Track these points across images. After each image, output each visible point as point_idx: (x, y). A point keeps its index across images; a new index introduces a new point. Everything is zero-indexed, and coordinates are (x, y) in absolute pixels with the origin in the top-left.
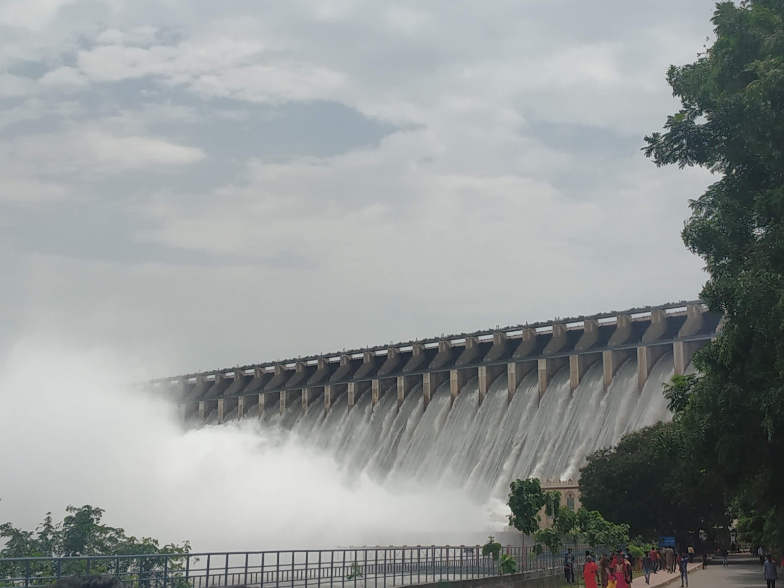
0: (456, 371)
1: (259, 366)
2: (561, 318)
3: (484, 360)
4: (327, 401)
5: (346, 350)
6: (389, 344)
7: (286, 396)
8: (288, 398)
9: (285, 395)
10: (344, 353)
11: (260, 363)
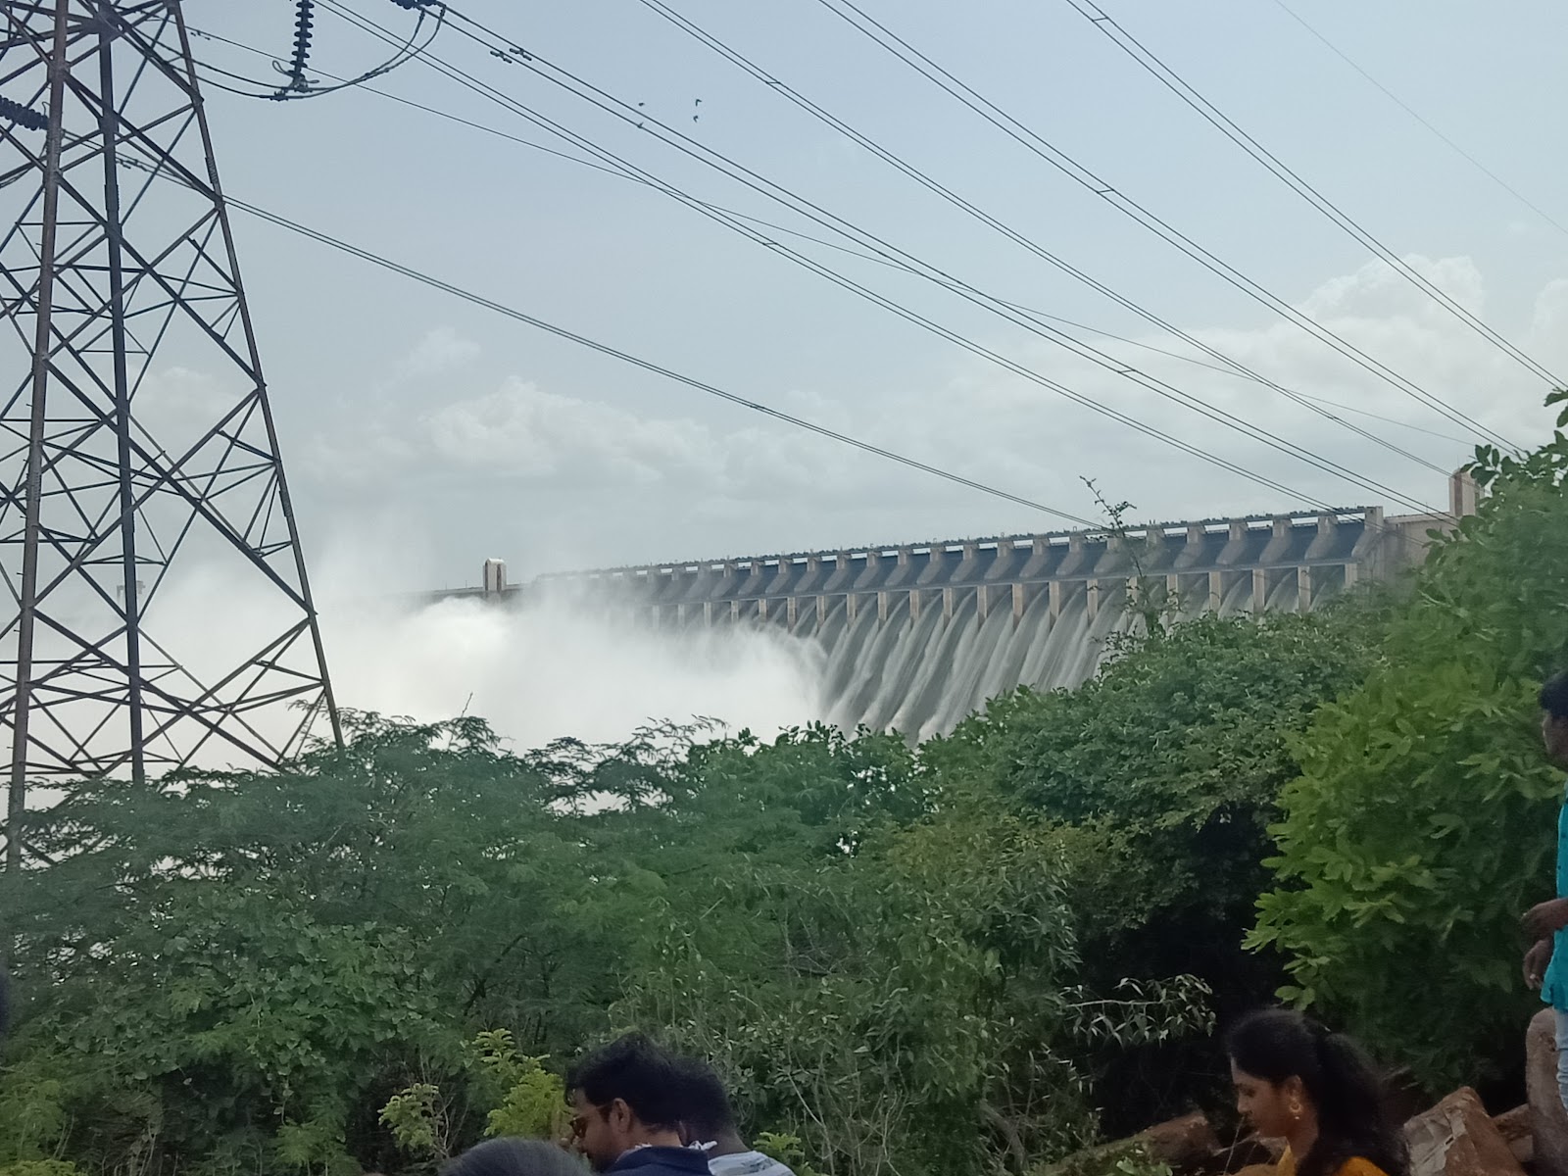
0: (1020, 586)
1: (756, 559)
2: (1158, 523)
3: (1057, 572)
4: (851, 615)
5: (875, 546)
6: (932, 542)
7: (796, 604)
8: (798, 606)
9: (794, 602)
10: (871, 550)
11: (759, 556)
